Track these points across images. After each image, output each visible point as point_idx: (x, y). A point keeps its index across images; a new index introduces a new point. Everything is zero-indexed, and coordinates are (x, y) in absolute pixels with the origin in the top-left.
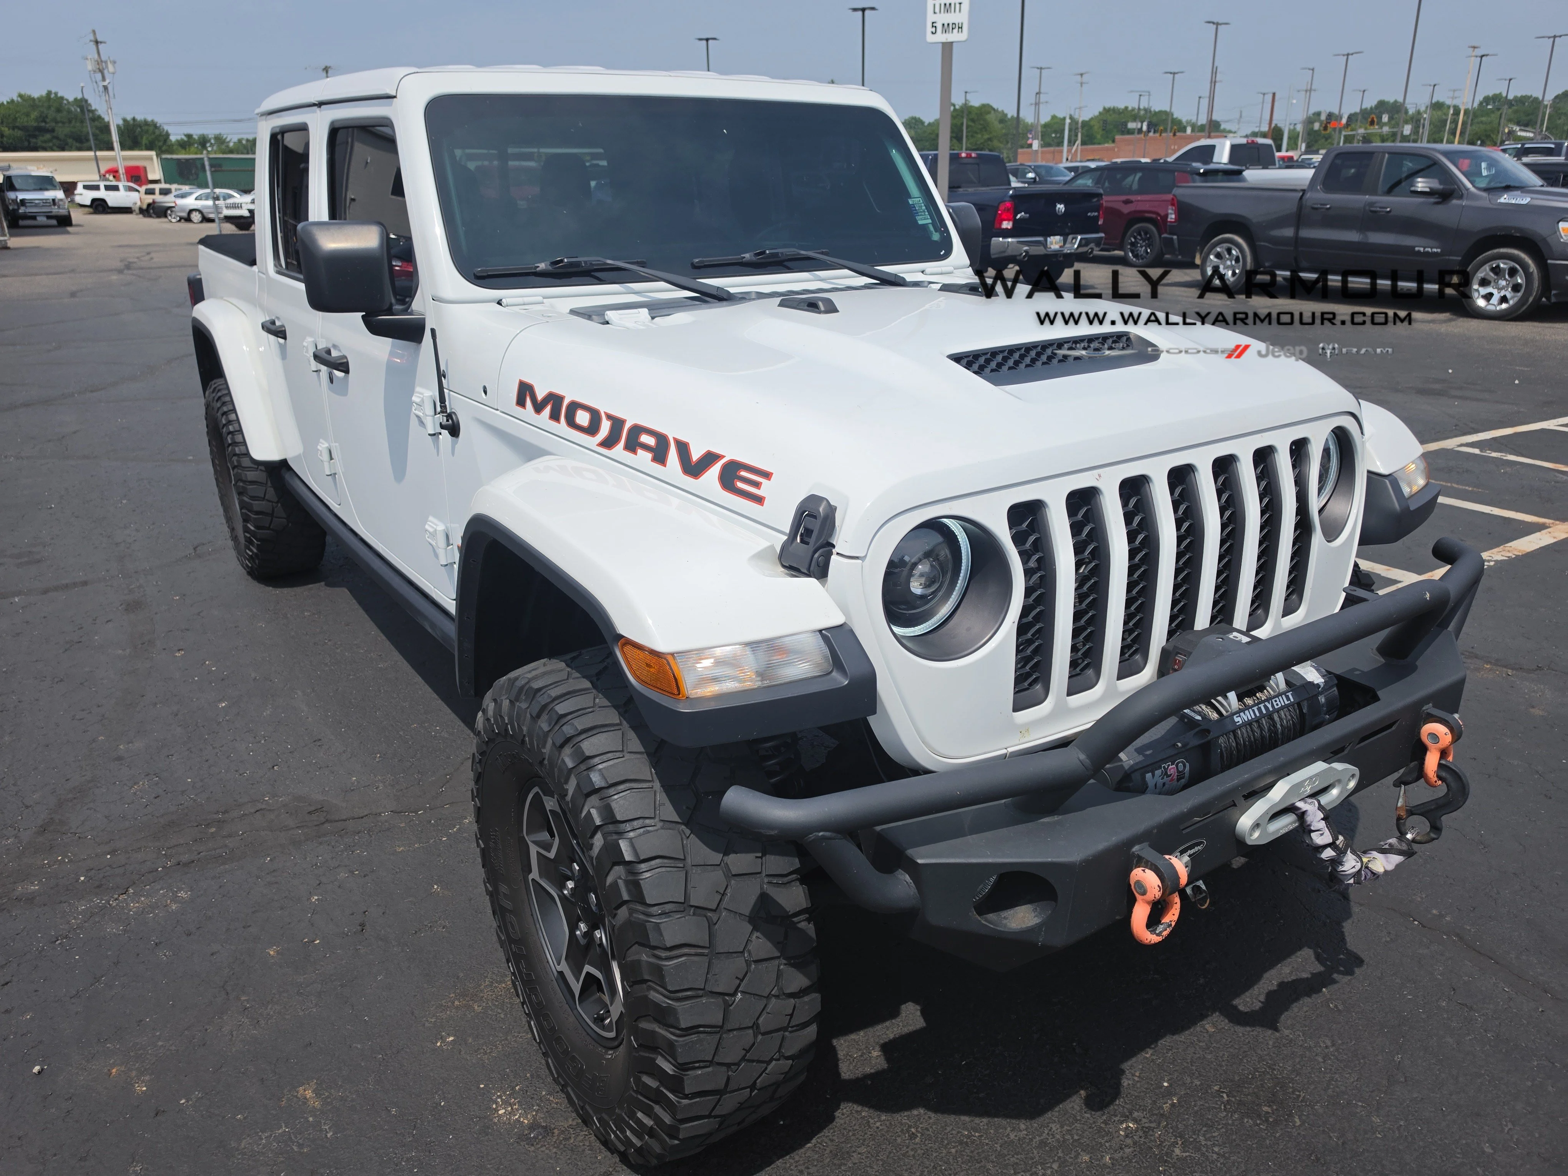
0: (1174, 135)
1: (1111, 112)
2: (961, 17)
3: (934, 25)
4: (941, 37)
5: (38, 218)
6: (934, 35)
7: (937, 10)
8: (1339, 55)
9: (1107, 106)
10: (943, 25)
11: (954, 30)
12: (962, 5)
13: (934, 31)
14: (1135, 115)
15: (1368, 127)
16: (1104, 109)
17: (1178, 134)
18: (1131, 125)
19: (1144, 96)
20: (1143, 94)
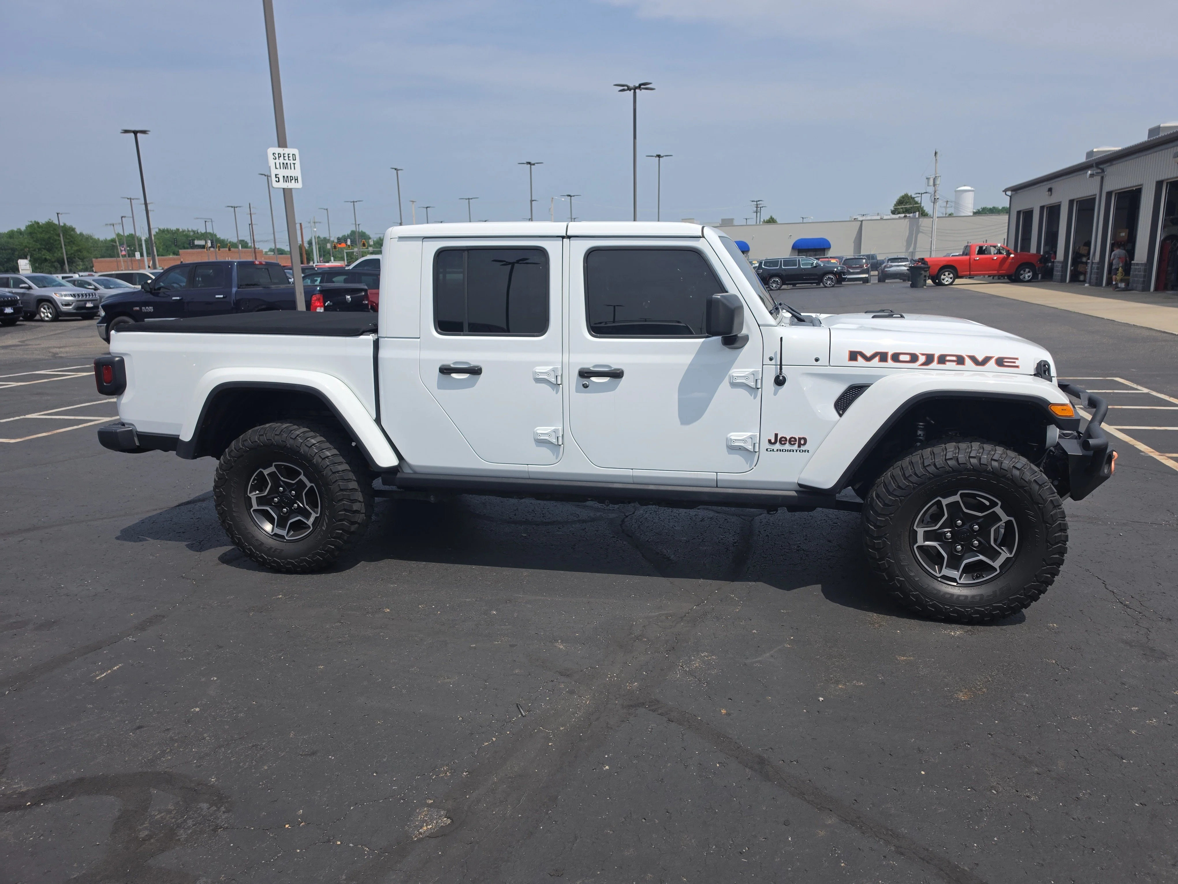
0: (229, 250)
1: (166, 232)
2: (297, 172)
3: (277, 176)
4: (282, 185)
6: (278, 183)
7: (278, 166)
8: (348, 202)
9: (162, 227)
10: (284, 177)
11: (292, 181)
12: (295, 165)
13: (278, 181)
14: (204, 236)
15: (361, 248)
16: (160, 230)
17: (221, 249)
18: (197, 242)
19: (208, 222)
20: (208, 220)
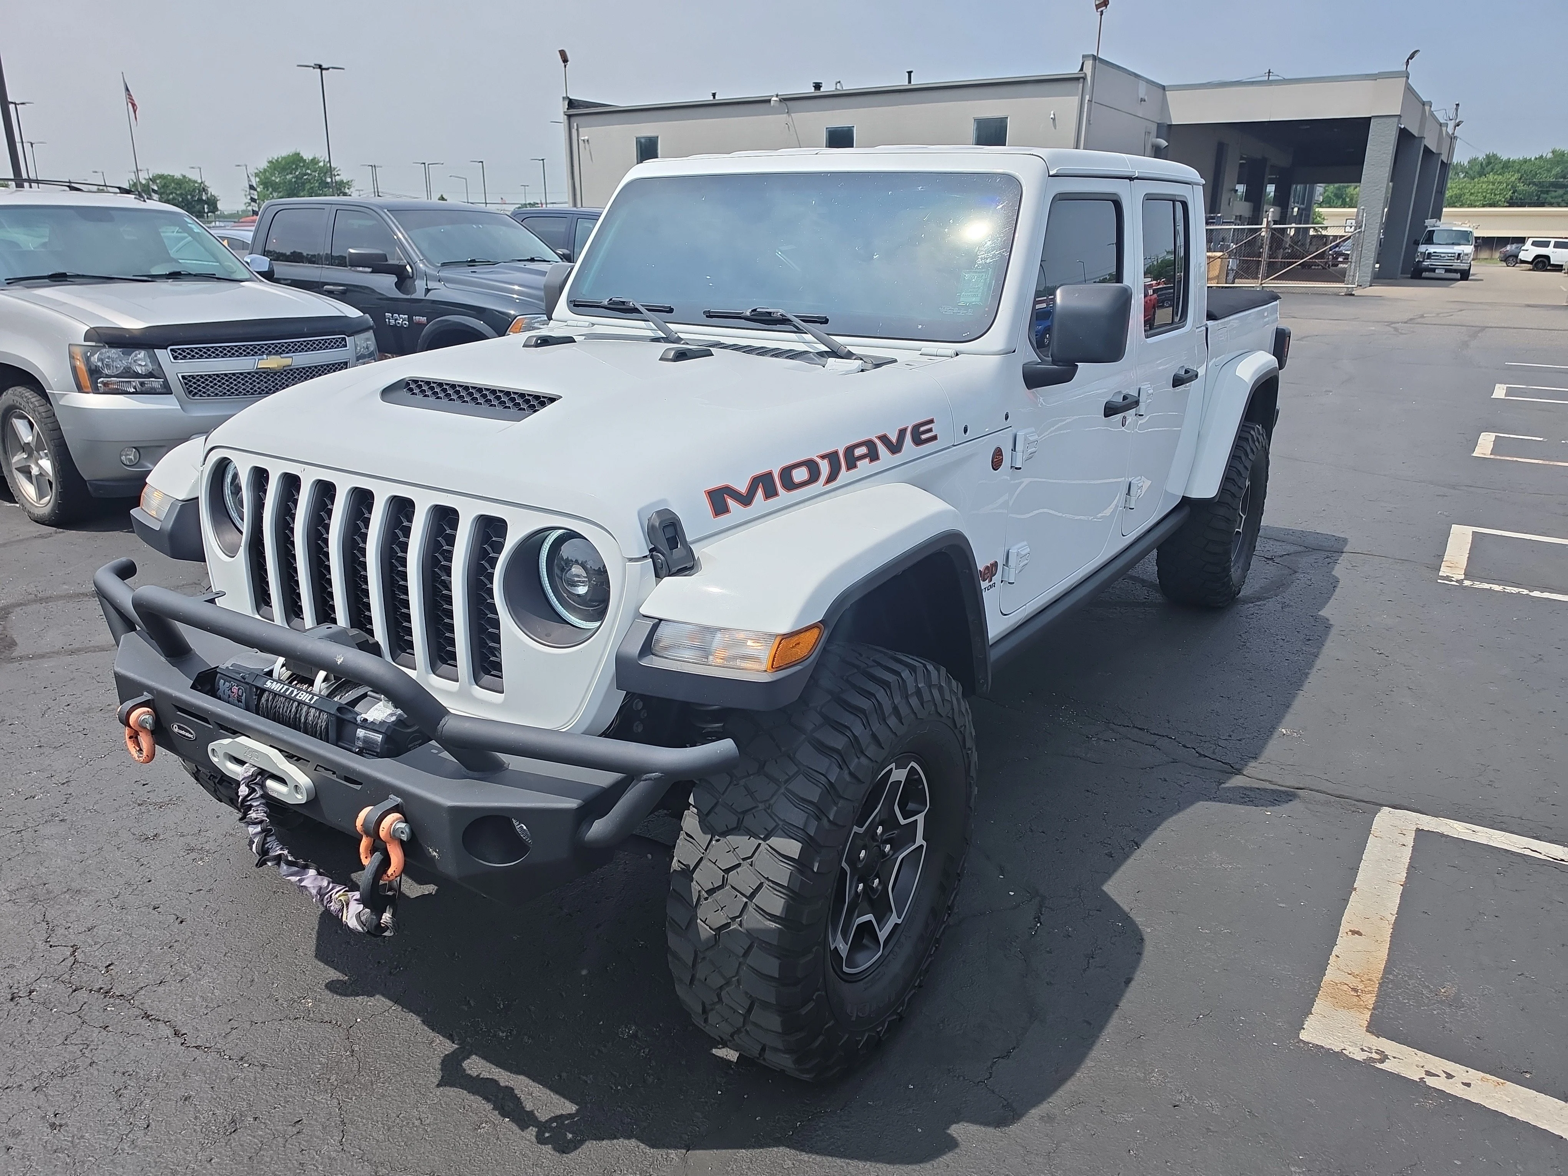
5: (1437, 271)
